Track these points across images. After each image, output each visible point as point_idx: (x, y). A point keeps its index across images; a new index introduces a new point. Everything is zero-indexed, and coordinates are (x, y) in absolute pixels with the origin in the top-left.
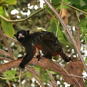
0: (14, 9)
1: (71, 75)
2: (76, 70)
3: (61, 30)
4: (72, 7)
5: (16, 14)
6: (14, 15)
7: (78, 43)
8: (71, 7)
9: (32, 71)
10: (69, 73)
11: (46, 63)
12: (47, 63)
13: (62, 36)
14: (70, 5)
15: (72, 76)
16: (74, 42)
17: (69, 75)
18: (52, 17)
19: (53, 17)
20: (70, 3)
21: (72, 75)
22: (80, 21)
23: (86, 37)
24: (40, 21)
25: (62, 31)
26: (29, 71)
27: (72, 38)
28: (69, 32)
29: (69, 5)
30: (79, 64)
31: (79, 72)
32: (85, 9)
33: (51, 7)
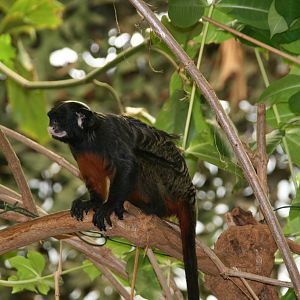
0: (60, 48)
1: (232, 273)
2: (251, 254)
3: (205, 114)
4: (240, 35)
5: (69, 64)
6: (60, 67)
7: (258, 159)
8: (238, 37)
9: (99, 256)
10: (228, 265)
11: (145, 227)
12: (149, 230)
13: (203, 136)
14: (235, 28)
15: (236, 274)
16: (242, 155)
17: (224, 270)
18: (176, 72)
19: (179, 71)
20: (233, 23)
21: (235, 271)
22: (267, 85)
23: (288, 141)
24: (151, 89)
25: (208, 121)
26: (90, 256)
27: (235, 143)
28: (226, 123)
29: (231, 27)
30: (260, 235)
31: (260, 259)
32: (288, 43)
33: (163, 35)
